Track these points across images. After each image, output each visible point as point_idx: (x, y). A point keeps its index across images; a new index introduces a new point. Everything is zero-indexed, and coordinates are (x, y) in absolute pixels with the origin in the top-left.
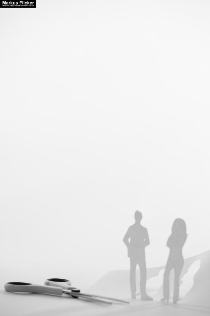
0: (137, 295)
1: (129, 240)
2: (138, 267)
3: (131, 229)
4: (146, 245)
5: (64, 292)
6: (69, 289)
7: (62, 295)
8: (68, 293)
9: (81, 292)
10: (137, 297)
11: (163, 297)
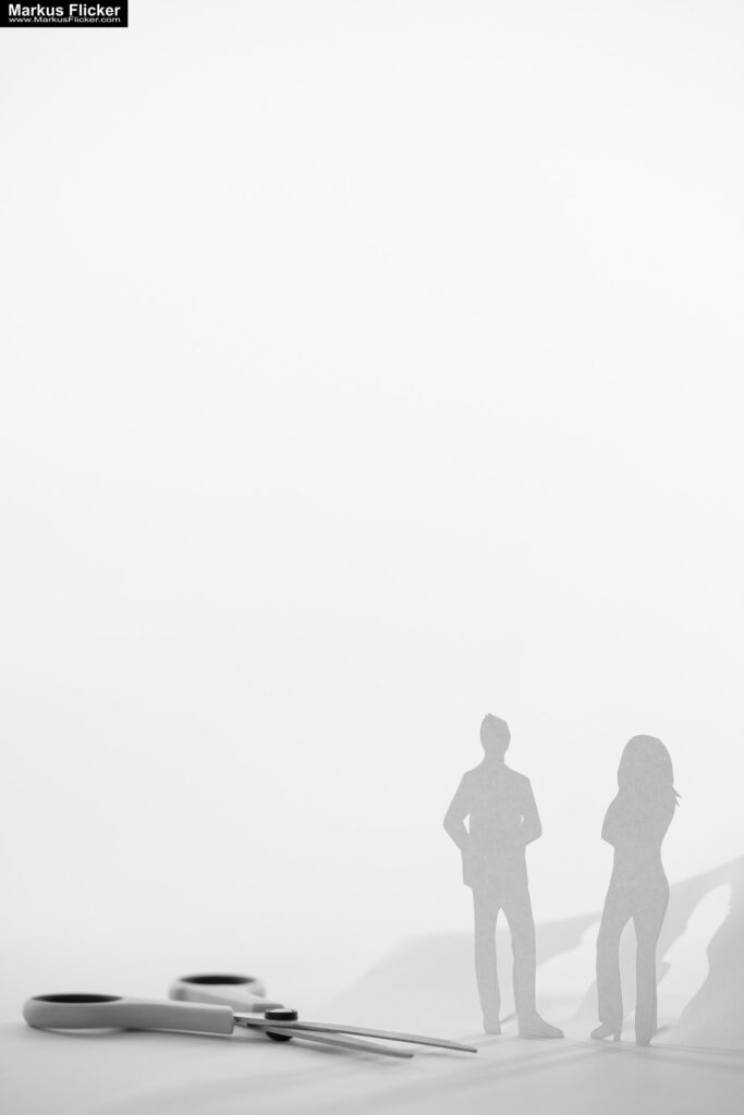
0: (504, 1021)
1: (467, 822)
2: (502, 921)
3: (471, 780)
4: (527, 843)
5: (238, 1020)
6: (257, 1009)
7: (232, 1032)
8: (252, 1026)
9: (302, 1019)
10: (503, 1028)
11: (600, 1024)
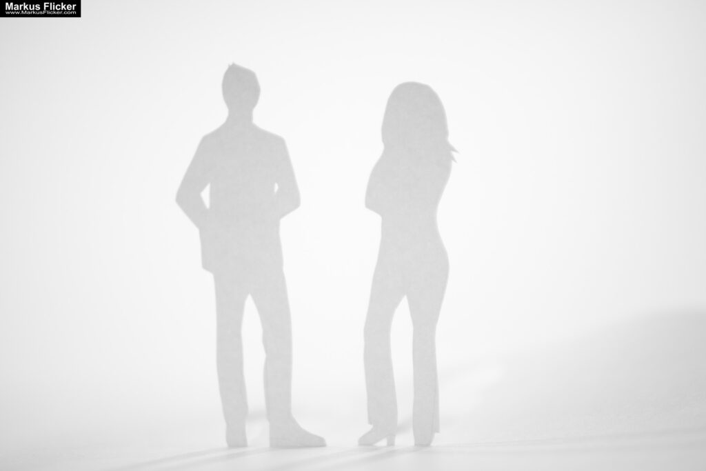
1: (206, 195)
3: (211, 145)
4: (283, 215)
11: (370, 427)
